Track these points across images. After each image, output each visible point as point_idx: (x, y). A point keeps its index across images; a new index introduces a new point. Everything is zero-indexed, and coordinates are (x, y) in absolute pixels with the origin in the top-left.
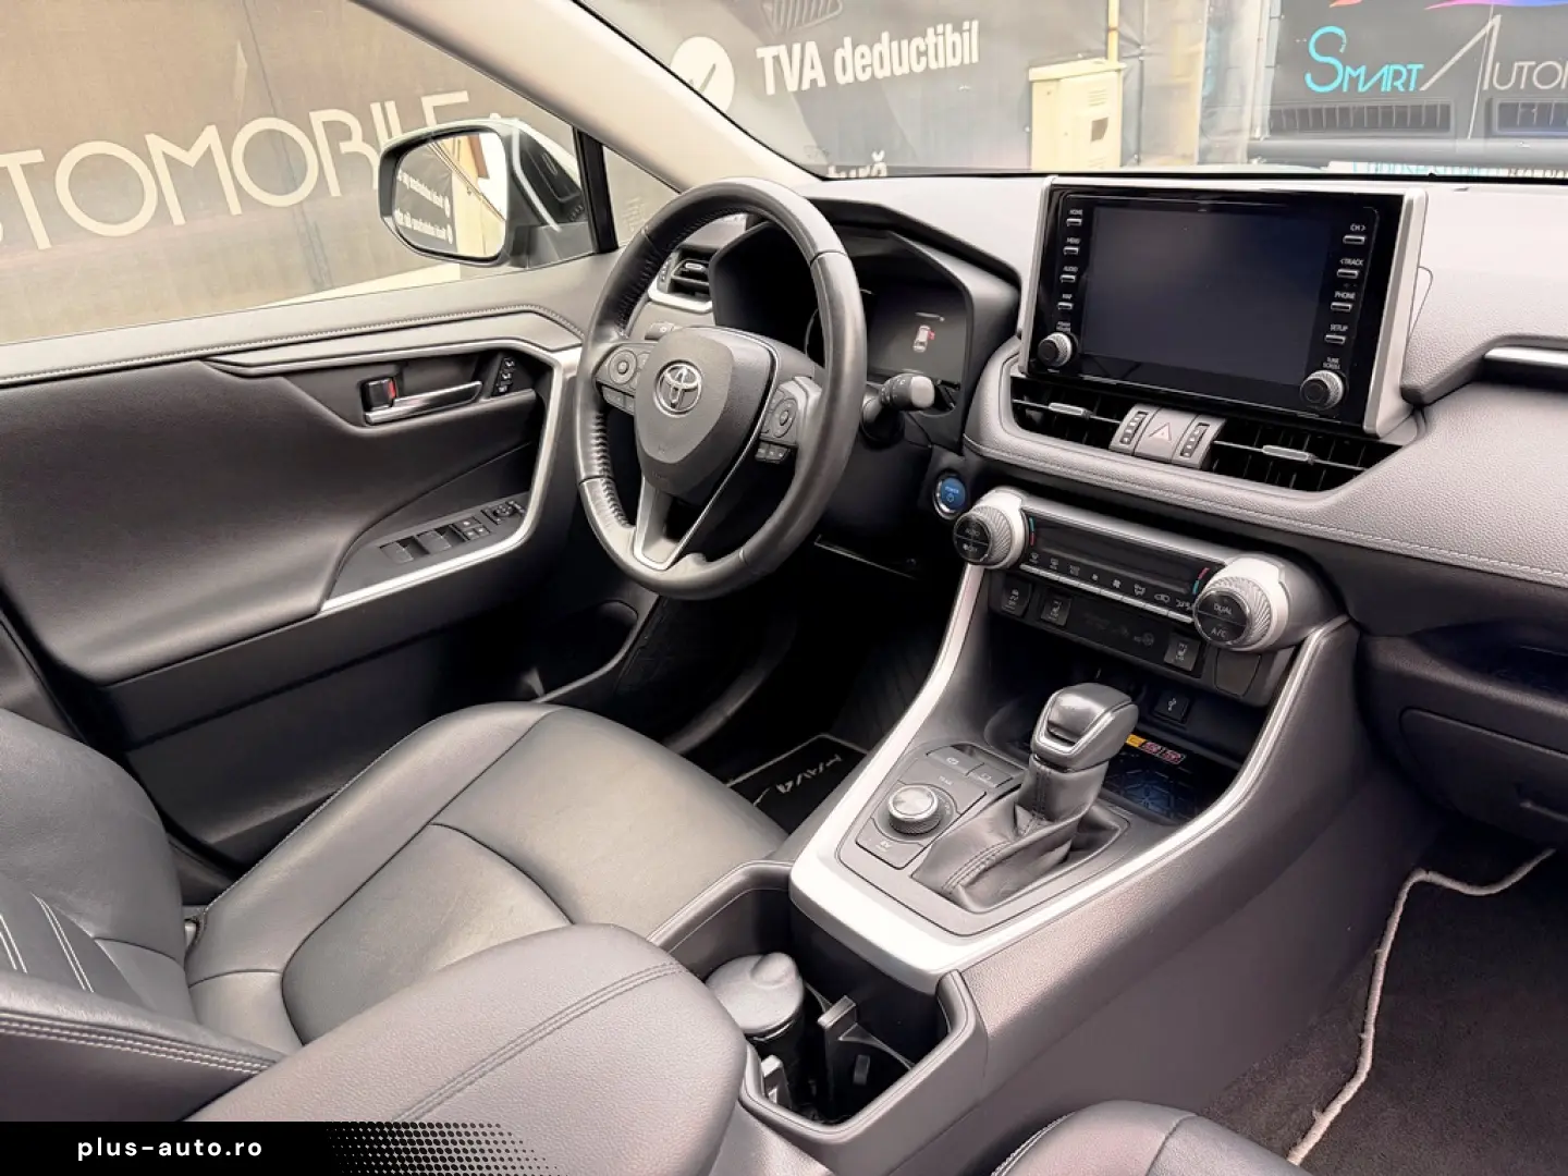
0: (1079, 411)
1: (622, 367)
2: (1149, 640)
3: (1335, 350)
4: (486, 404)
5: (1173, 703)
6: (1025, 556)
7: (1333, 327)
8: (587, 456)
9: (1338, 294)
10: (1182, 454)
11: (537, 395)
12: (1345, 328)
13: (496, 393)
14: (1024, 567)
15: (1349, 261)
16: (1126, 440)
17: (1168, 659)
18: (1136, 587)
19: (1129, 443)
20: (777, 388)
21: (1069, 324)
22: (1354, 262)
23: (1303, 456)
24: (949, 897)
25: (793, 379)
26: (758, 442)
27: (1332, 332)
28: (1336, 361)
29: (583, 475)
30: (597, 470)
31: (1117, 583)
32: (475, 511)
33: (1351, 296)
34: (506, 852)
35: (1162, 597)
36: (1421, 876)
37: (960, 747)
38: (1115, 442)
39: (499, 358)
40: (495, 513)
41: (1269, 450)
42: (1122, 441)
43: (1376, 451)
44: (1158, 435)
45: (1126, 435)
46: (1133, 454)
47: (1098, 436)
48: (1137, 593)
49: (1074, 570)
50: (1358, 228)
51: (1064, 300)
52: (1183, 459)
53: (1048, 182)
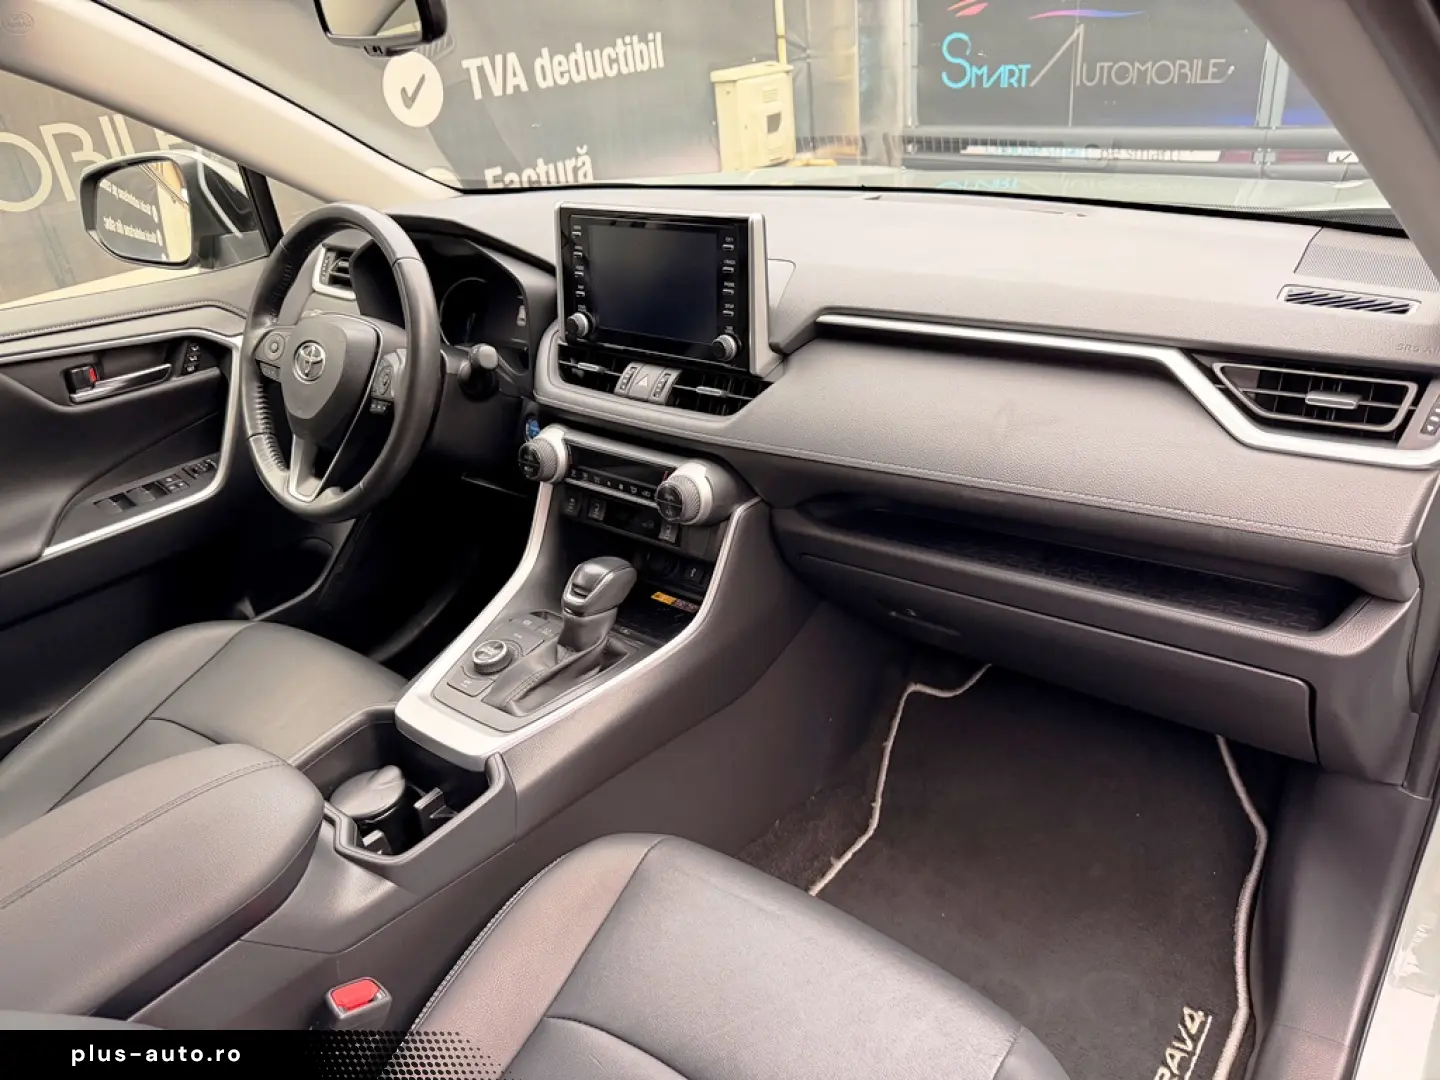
0: (594, 367)
1: (274, 346)
2: (648, 525)
3: (729, 321)
4: (177, 382)
5: (694, 571)
6: (568, 474)
7: (726, 306)
8: (252, 418)
9: (726, 284)
10: (655, 395)
11: (221, 371)
12: (732, 306)
13: (185, 373)
14: (569, 480)
15: (727, 262)
16: (624, 387)
17: (661, 536)
18: (632, 488)
20: (382, 357)
21: (584, 307)
22: (731, 262)
23: (718, 392)
24: (505, 709)
25: (395, 351)
26: (370, 400)
27: (726, 309)
28: (731, 328)
29: (250, 433)
30: (261, 428)
31: (620, 486)
32: (177, 469)
33: (732, 285)
34: (210, 734)
35: (646, 493)
36: (913, 688)
37: (536, 614)
38: (617, 389)
39: (186, 344)
40: (194, 471)
41: (701, 390)
42: (621, 388)
43: (758, 386)
44: (641, 383)
45: (623, 384)
46: (627, 397)
47: (605, 384)
48: (632, 491)
49: (597, 479)
50: (729, 239)
51: (580, 290)
52: (656, 399)
53: (557, 207)
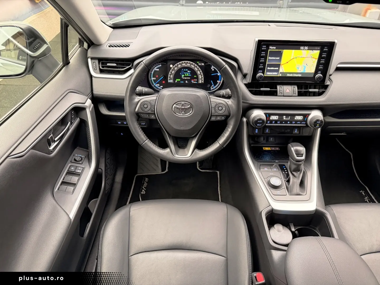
0: (269, 89)
2: (289, 131)
3: (320, 70)
5: (272, 139)
6: (267, 122)
7: (320, 66)
9: (321, 60)
10: (294, 94)
11: (80, 118)
12: (322, 66)
13: (72, 123)
15: (324, 54)
16: (281, 93)
19: (282, 94)
20: (210, 101)
21: (262, 71)
22: (325, 54)
23: (317, 90)
26: (211, 116)
28: (320, 72)
31: (289, 122)
33: (324, 60)
35: (299, 123)
38: (278, 94)
41: (310, 90)
42: (280, 94)
44: (287, 91)
45: (280, 92)
46: (284, 96)
47: (274, 93)
48: (293, 123)
50: (326, 47)
51: (261, 66)
52: (294, 95)
53: (257, 40)
